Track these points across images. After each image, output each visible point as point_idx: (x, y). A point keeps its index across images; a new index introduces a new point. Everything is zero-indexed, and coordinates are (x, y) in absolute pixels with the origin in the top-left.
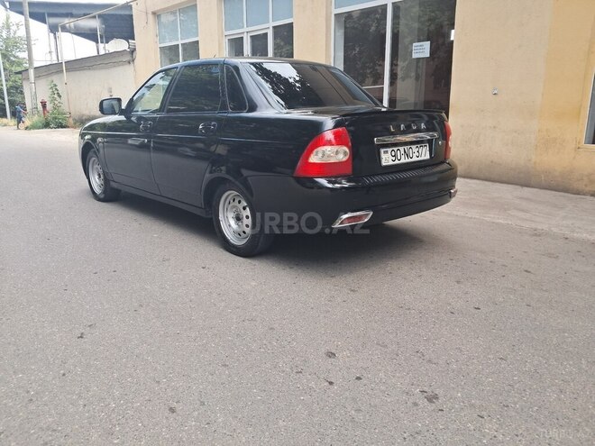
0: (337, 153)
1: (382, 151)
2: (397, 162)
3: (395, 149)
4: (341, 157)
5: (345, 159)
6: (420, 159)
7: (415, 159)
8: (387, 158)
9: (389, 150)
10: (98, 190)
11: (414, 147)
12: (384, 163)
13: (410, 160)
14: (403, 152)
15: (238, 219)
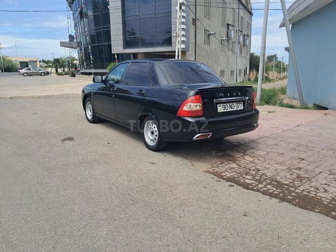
0: (196, 106)
1: (218, 105)
2: (226, 110)
3: (225, 105)
4: (198, 108)
5: (200, 109)
6: (238, 109)
7: (235, 109)
8: (220, 109)
9: (222, 105)
10: (90, 118)
11: (235, 104)
12: (219, 111)
13: (233, 110)
14: (229, 106)
15: (152, 133)
